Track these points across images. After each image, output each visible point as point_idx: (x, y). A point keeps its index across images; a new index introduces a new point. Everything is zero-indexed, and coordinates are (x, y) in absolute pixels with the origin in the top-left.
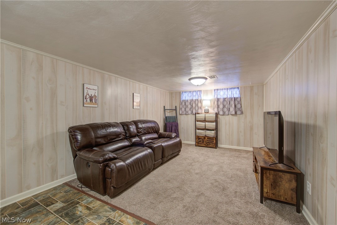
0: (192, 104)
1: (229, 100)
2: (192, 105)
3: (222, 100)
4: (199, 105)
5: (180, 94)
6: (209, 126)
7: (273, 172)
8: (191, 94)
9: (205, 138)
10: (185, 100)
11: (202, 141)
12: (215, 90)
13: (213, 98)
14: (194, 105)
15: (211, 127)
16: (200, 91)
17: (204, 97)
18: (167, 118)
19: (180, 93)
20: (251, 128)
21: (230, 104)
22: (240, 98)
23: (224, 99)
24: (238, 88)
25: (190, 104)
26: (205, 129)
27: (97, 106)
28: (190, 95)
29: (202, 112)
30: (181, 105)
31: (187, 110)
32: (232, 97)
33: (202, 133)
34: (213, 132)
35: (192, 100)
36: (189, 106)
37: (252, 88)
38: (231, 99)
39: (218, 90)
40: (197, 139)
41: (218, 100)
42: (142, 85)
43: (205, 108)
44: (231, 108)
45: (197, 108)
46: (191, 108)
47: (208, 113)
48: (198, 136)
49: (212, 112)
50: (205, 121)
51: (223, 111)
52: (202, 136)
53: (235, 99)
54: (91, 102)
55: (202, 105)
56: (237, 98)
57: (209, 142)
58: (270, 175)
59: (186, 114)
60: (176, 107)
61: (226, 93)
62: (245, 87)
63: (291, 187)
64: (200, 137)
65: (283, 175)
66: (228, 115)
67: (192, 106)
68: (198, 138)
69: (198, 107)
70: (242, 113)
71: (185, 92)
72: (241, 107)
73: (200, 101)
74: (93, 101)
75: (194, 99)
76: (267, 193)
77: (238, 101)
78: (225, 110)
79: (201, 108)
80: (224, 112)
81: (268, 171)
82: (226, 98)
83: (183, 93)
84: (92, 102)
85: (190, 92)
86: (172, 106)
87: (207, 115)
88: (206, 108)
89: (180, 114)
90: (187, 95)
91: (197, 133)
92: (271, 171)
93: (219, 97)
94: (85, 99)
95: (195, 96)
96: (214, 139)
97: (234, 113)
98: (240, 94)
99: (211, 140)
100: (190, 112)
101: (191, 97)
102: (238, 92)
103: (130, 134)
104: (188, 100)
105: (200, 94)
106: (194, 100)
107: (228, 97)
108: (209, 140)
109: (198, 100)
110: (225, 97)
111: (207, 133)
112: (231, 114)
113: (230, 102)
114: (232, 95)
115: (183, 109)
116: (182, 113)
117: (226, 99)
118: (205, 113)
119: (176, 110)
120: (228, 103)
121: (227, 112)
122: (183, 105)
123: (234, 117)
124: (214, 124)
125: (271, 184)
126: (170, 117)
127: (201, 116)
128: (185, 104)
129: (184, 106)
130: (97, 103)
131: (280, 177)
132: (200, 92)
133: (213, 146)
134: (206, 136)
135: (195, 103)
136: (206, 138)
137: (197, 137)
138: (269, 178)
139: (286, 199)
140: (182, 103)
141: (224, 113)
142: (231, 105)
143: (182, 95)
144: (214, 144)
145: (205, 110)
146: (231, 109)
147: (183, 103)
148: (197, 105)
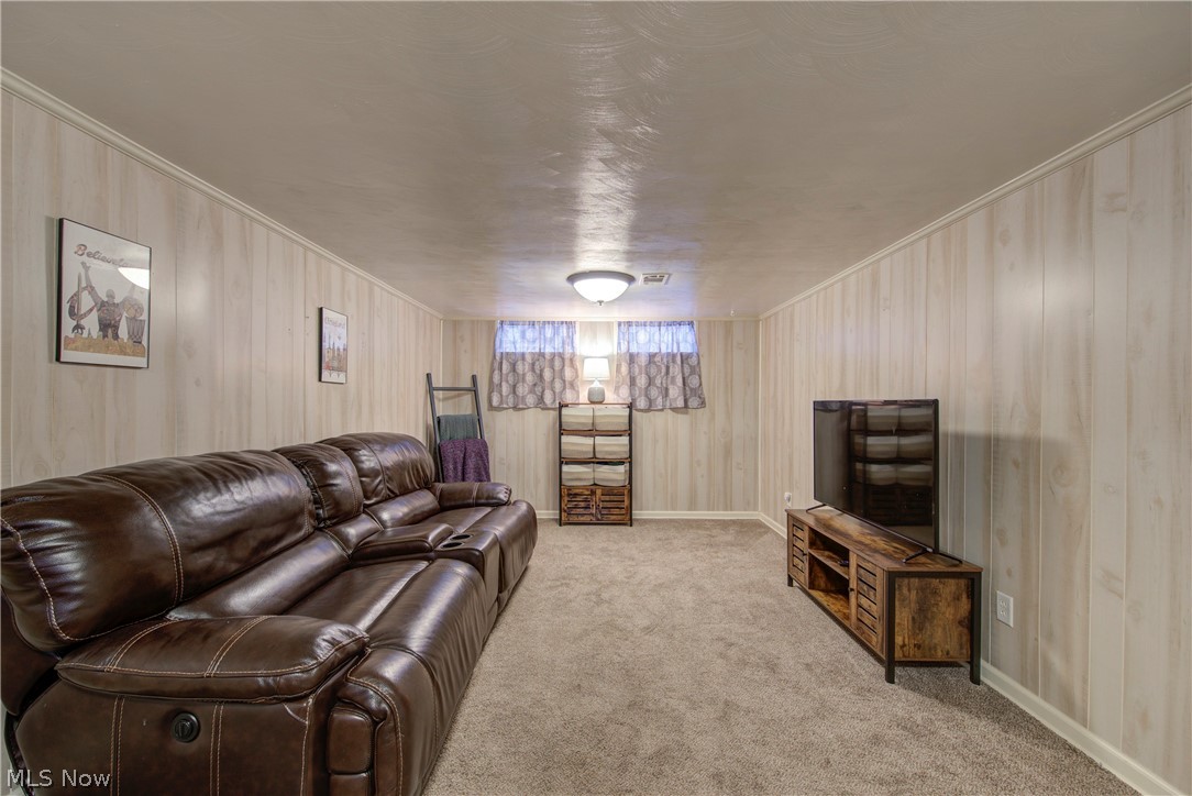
0: (542, 371)
1: (665, 360)
2: (538, 372)
3: (643, 361)
4: (568, 373)
5: (492, 328)
6: (607, 449)
7: (917, 580)
8: (537, 334)
9: (593, 493)
10: (515, 354)
11: (582, 504)
12: (620, 324)
13: (615, 353)
14: (547, 375)
15: (615, 453)
16: (570, 324)
17: (583, 346)
18: (443, 422)
19: (491, 324)
20: (728, 452)
21: (667, 373)
22: (698, 354)
23: (652, 357)
24: (691, 324)
25: (533, 370)
26: (595, 460)
27: (141, 362)
28: (530, 334)
29: (578, 398)
30: (496, 372)
31: (521, 390)
32: (675, 351)
33: (584, 476)
34: (622, 469)
35: (542, 355)
36: (530, 378)
37: (728, 327)
38: (670, 358)
39: (629, 324)
40: (566, 499)
41: (632, 358)
42: (356, 276)
43: (592, 386)
44: (671, 387)
45: (558, 385)
46: (535, 385)
47: (601, 403)
48: (570, 488)
49: (616, 399)
50: (592, 432)
51: (646, 396)
52: (584, 487)
53: (685, 358)
54: (105, 336)
55: (577, 376)
56: (689, 356)
57: (609, 505)
58: (909, 590)
59: (515, 408)
60: (474, 378)
61: (657, 337)
62: (709, 322)
63: (958, 617)
64: (577, 491)
65: (941, 586)
66: (662, 410)
67: (541, 376)
68: (569, 495)
69: (564, 381)
70: (703, 404)
71: (512, 324)
72: (701, 385)
73: (571, 360)
74: (123, 332)
75: (548, 350)
76: (903, 646)
77: (691, 366)
78: (654, 392)
79: (572, 385)
80: (651, 402)
81: (906, 581)
82: (654, 355)
83: (505, 327)
84: (116, 337)
85: (533, 324)
86: (456, 374)
87: (600, 410)
88: (596, 385)
89: (491, 407)
90: (518, 336)
91: (564, 476)
92: (912, 580)
93: (634, 350)
94: (72, 314)
95: (552, 340)
96: (626, 492)
97: (680, 403)
98: (698, 342)
99: (615, 498)
100: (531, 400)
101: (537, 345)
102: (691, 338)
103: (337, 504)
104: (523, 355)
105: (568, 333)
106: (547, 357)
107: (664, 350)
108: (607, 498)
109: (561, 356)
110: (654, 350)
111: (598, 476)
112: (674, 406)
113: (668, 368)
114: (675, 345)
115: (505, 389)
116: (501, 402)
117: (657, 359)
118: (592, 403)
119: (474, 390)
120: (664, 370)
121: (660, 400)
122: (504, 371)
123: (679, 415)
124: (625, 440)
125: (913, 618)
126: (455, 421)
127: (577, 415)
128: (514, 369)
129: (507, 374)
130: (145, 343)
131: (935, 593)
132: (568, 328)
133: (620, 517)
134: (595, 484)
135: (552, 367)
136: (599, 492)
137: (565, 492)
138: (907, 602)
139: (948, 653)
140: (501, 363)
141: (650, 406)
142: (673, 378)
143: (499, 334)
144: (623, 511)
145: (590, 394)
146: (671, 392)
147: (505, 367)
148: (557, 375)
